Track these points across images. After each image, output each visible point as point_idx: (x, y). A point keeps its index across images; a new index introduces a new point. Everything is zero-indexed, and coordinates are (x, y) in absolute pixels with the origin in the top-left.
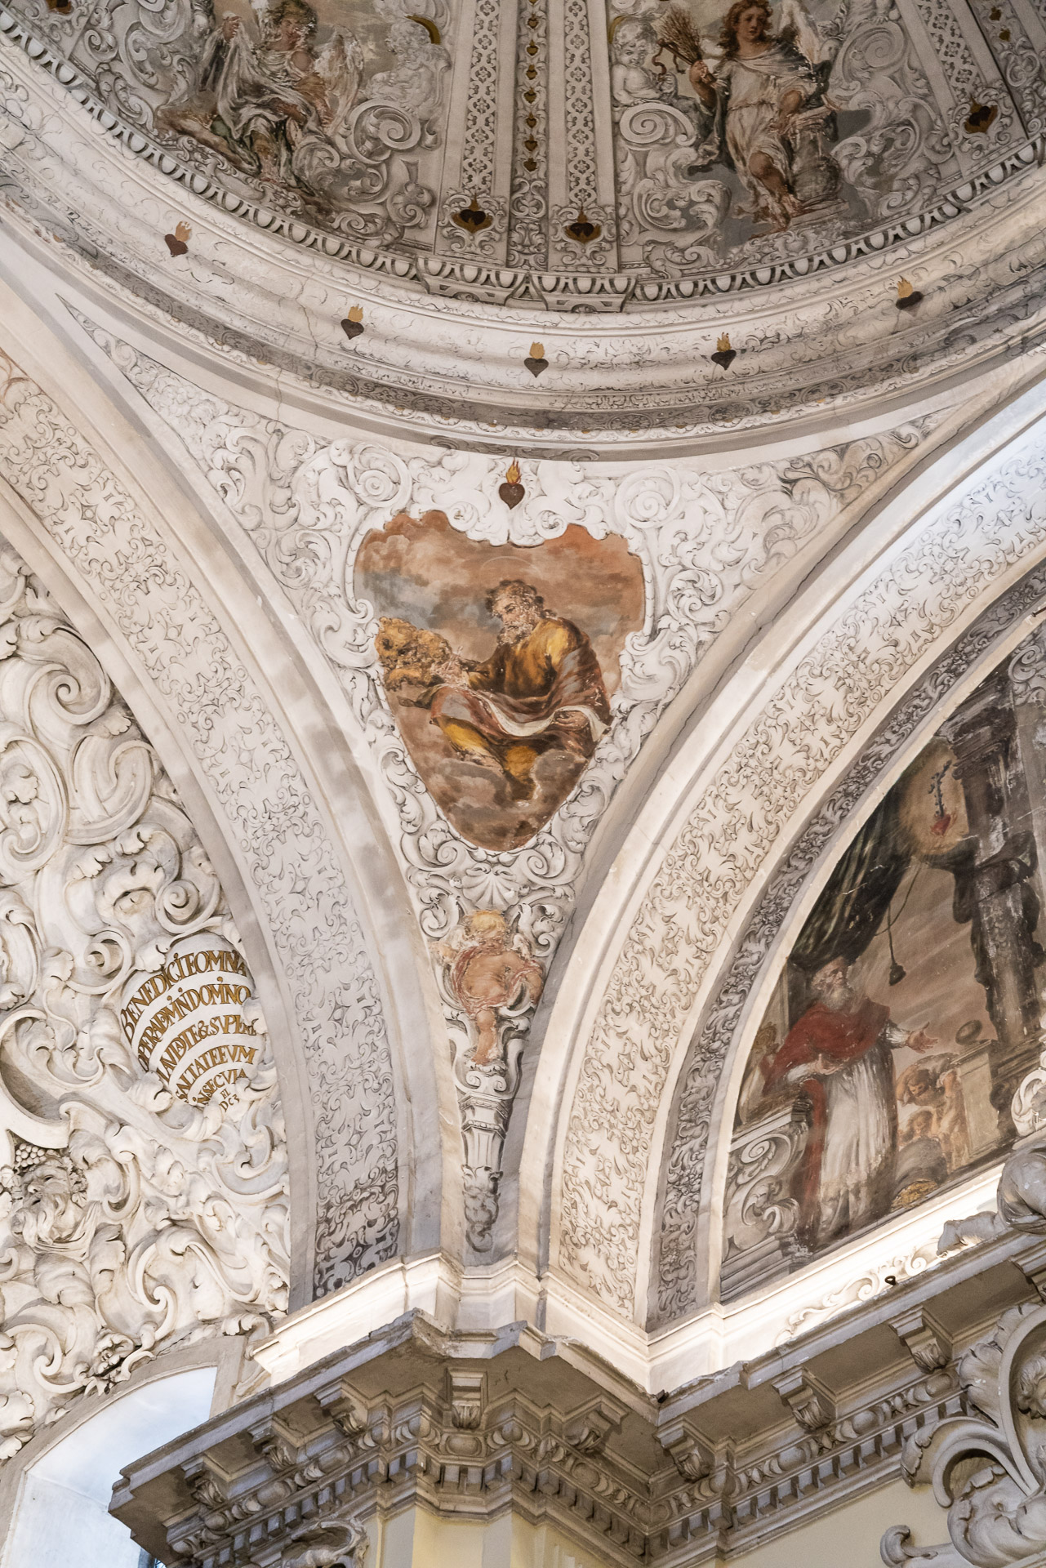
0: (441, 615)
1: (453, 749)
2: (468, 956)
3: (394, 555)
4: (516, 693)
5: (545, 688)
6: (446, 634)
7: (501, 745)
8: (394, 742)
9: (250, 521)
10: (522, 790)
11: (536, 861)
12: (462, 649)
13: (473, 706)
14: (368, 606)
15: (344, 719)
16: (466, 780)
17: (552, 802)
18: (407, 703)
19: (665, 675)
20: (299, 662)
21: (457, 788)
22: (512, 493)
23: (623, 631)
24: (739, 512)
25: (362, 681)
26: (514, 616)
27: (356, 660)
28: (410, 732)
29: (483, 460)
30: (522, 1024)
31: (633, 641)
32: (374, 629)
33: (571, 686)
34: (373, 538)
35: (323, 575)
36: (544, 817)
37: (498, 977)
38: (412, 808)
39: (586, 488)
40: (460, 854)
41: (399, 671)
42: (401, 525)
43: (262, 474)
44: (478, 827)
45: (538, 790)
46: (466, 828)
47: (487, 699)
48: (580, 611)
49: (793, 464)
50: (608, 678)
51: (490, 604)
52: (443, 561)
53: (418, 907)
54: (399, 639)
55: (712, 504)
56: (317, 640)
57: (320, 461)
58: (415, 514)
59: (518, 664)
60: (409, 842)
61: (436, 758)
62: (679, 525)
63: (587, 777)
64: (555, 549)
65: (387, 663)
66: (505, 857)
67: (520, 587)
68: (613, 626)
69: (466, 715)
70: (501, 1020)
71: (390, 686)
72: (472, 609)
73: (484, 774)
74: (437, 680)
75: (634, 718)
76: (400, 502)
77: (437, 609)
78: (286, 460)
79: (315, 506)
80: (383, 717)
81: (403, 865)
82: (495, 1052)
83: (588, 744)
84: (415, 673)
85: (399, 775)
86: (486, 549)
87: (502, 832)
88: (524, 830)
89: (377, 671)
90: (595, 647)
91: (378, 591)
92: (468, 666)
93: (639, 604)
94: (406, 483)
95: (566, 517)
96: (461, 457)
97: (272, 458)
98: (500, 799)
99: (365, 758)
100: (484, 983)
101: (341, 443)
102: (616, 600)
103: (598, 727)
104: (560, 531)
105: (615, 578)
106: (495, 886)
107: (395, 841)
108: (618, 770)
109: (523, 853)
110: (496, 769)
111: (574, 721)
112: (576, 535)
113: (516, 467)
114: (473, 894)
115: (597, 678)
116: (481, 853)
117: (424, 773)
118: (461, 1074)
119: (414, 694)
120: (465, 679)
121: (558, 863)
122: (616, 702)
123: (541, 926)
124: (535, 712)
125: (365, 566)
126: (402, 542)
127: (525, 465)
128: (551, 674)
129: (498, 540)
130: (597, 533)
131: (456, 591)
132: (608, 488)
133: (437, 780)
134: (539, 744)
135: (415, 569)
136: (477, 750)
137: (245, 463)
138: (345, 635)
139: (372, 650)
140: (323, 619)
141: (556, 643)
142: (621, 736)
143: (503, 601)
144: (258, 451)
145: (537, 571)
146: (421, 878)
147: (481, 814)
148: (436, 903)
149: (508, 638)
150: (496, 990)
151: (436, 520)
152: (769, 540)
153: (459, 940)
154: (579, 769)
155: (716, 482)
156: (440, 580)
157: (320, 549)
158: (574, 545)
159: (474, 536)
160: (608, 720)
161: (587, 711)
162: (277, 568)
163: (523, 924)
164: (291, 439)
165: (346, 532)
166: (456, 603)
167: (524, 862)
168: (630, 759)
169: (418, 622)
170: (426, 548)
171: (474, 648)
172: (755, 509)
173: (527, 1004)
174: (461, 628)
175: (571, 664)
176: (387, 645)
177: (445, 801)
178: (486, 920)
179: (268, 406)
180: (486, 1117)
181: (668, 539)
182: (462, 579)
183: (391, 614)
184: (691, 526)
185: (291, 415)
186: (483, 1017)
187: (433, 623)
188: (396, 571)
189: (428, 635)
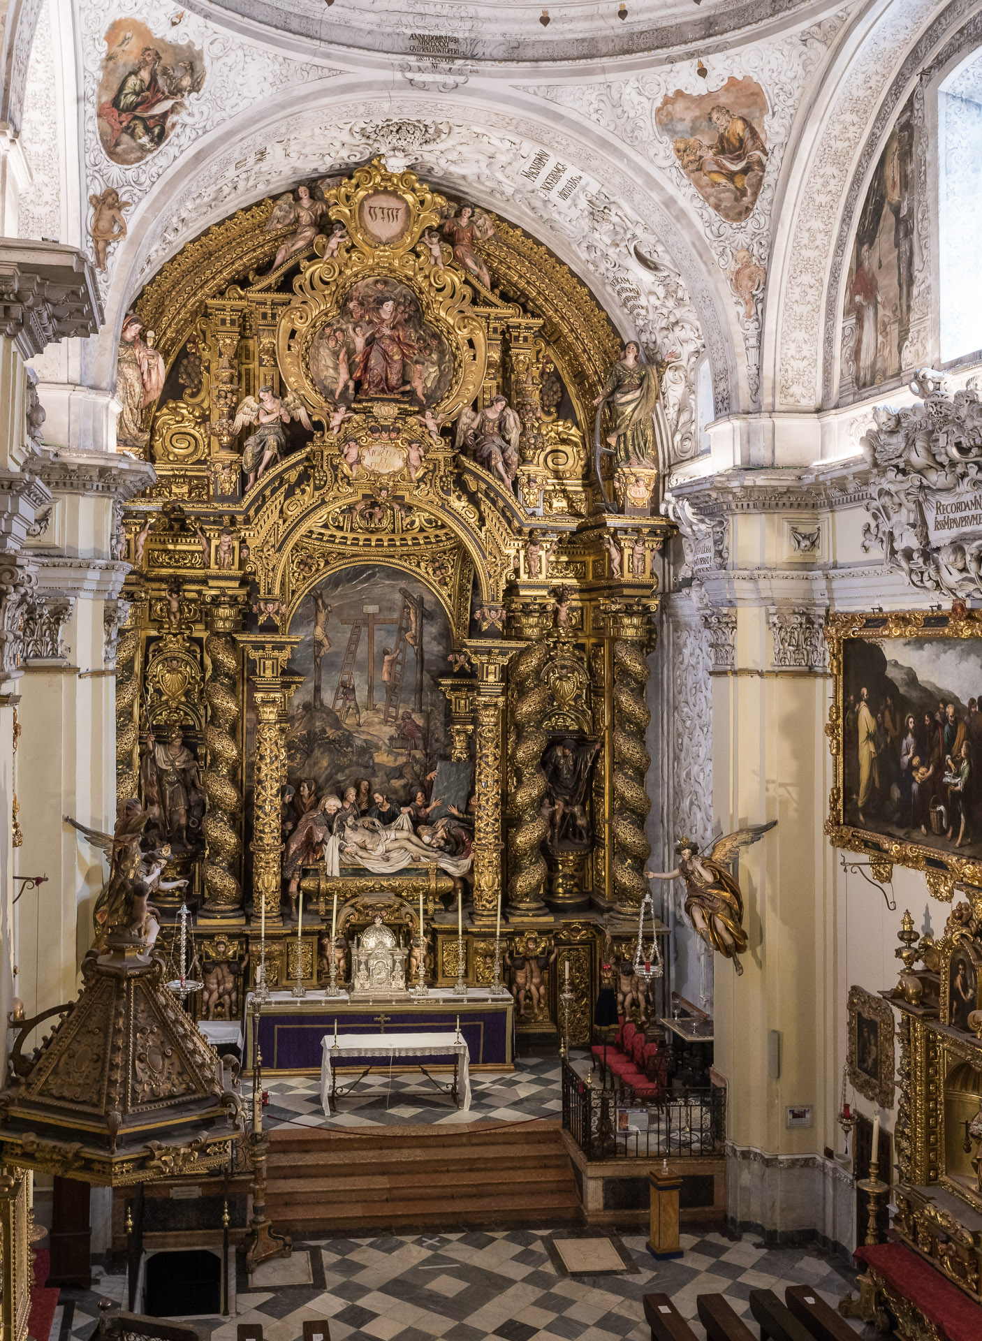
0: (694, 130)
1: (715, 184)
2: (738, 273)
3: (669, 114)
4: (731, 153)
5: (741, 147)
6: (698, 137)
7: (731, 176)
8: (692, 190)
9: (612, 128)
10: (743, 193)
11: (755, 223)
12: (706, 141)
13: (717, 163)
14: (666, 138)
15: (671, 190)
16: (722, 195)
17: (755, 194)
18: (693, 171)
19: (782, 130)
20: (648, 175)
21: (720, 200)
22: (702, 72)
23: (762, 116)
24: (790, 56)
25: (674, 170)
26: (721, 121)
27: (668, 163)
28: (697, 184)
29: (687, 63)
30: (761, 296)
31: (767, 118)
32: (672, 147)
33: (749, 143)
34: (659, 110)
35: (646, 134)
36: (753, 203)
37: (750, 278)
38: (706, 216)
39: (729, 61)
40: (727, 228)
41: (686, 159)
42: (667, 101)
43: (609, 106)
44: (731, 214)
45: (749, 192)
46: (727, 216)
47: (721, 158)
48: (744, 112)
49: (803, 33)
50: (762, 136)
51: (710, 119)
52: (688, 108)
53: (716, 257)
54: (682, 146)
55: (778, 54)
56: (652, 162)
57: (628, 89)
58: (670, 94)
59: (728, 140)
60: (708, 230)
61: (709, 190)
62: (769, 67)
63: (764, 181)
64: (726, 89)
65: (681, 158)
66: (743, 224)
67: (719, 108)
68: (758, 114)
69: (715, 168)
70: (754, 296)
71: (685, 167)
72: (705, 123)
73: (728, 190)
74: (701, 157)
75: (776, 151)
76: (663, 92)
77: (692, 128)
78: (616, 95)
79: (633, 108)
80: (686, 181)
81: (708, 241)
82: (753, 311)
83: (763, 168)
84: (692, 158)
85: (698, 203)
86: (701, 97)
87: (740, 214)
88: (748, 210)
89: (678, 163)
90: (754, 125)
91: (668, 130)
92: (710, 147)
93: (765, 103)
94: (663, 84)
95: (726, 75)
96: (678, 65)
97: (610, 98)
98: (736, 199)
99: (683, 202)
100: (745, 282)
101: (633, 79)
102: (755, 103)
103: (764, 158)
104: (726, 81)
105: (752, 94)
106: (742, 239)
107: (702, 233)
108: (775, 175)
109: (749, 220)
110: (732, 187)
111: (755, 158)
112: (732, 80)
113: (700, 62)
114: (734, 245)
115: (758, 138)
116: (734, 225)
117: (707, 198)
118: (742, 326)
119: (693, 167)
120: (711, 153)
121: (762, 221)
122: (768, 146)
123: (762, 251)
124: (739, 158)
125: (659, 122)
126: (669, 107)
127: (703, 59)
128: (741, 140)
129: (704, 92)
130: (740, 78)
131: (697, 118)
132: (737, 58)
133: (712, 200)
134: (745, 171)
135: (678, 116)
136: (723, 181)
137: (602, 106)
138: (662, 154)
139: (674, 155)
140: (652, 152)
141: (739, 127)
142: (773, 160)
143: (715, 116)
144: (604, 98)
145: (723, 100)
146: (715, 244)
147: (732, 207)
148: (722, 254)
149: (721, 131)
150: (750, 284)
151: (679, 93)
152: (804, 66)
153: (734, 267)
154: (762, 177)
155: (777, 46)
156: (689, 116)
157: (641, 124)
158: (733, 85)
159: (695, 94)
160: (766, 154)
161: (758, 153)
162: (628, 141)
163: (755, 252)
164: (614, 86)
165: (648, 112)
166: (698, 124)
167: (750, 224)
168: (779, 170)
169: (686, 136)
170: (680, 106)
171: (711, 139)
172: (795, 54)
173: (762, 286)
174: (703, 132)
175: (747, 135)
176: (678, 151)
177: (717, 207)
178: (742, 254)
179: (600, 78)
180: (753, 342)
181: (767, 73)
182: (697, 113)
183: (676, 137)
184: (774, 65)
185: (611, 77)
186: (747, 297)
187: (692, 135)
188: (672, 119)
189: (692, 140)
